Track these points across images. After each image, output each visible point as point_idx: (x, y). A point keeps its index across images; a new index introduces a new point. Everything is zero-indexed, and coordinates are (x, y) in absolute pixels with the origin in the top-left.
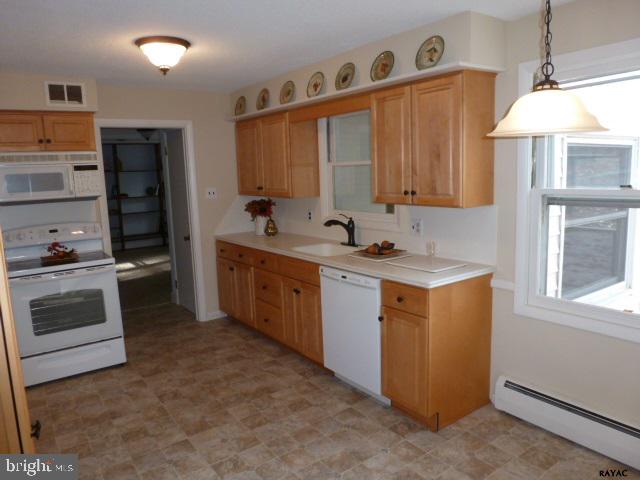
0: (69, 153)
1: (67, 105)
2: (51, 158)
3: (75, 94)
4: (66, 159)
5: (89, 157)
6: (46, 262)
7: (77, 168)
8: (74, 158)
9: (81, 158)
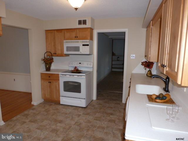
0: (82, 40)
1: (82, 26)
2: (77, 42)
3: (85, 22)
4: (81, 42)
5: (87, 42)
6: (73, 72)
7: (83, 45)
8: (83, 42)
9: (85, 42)
